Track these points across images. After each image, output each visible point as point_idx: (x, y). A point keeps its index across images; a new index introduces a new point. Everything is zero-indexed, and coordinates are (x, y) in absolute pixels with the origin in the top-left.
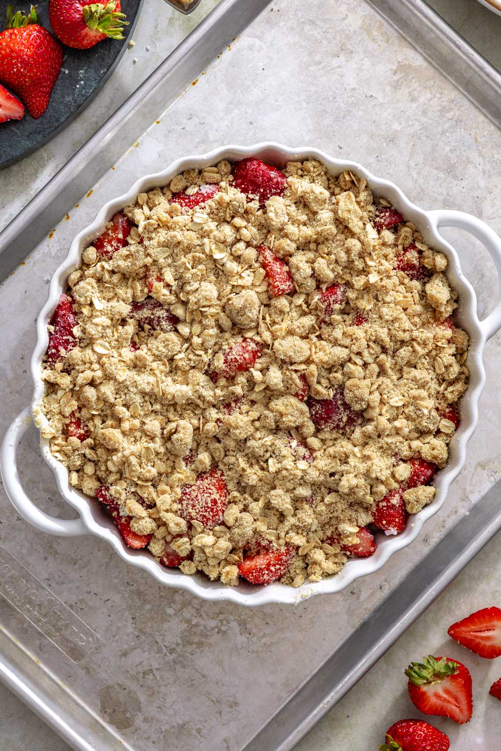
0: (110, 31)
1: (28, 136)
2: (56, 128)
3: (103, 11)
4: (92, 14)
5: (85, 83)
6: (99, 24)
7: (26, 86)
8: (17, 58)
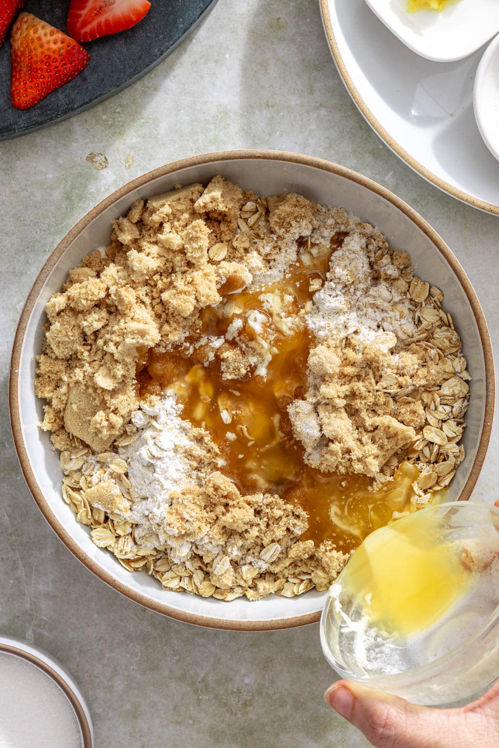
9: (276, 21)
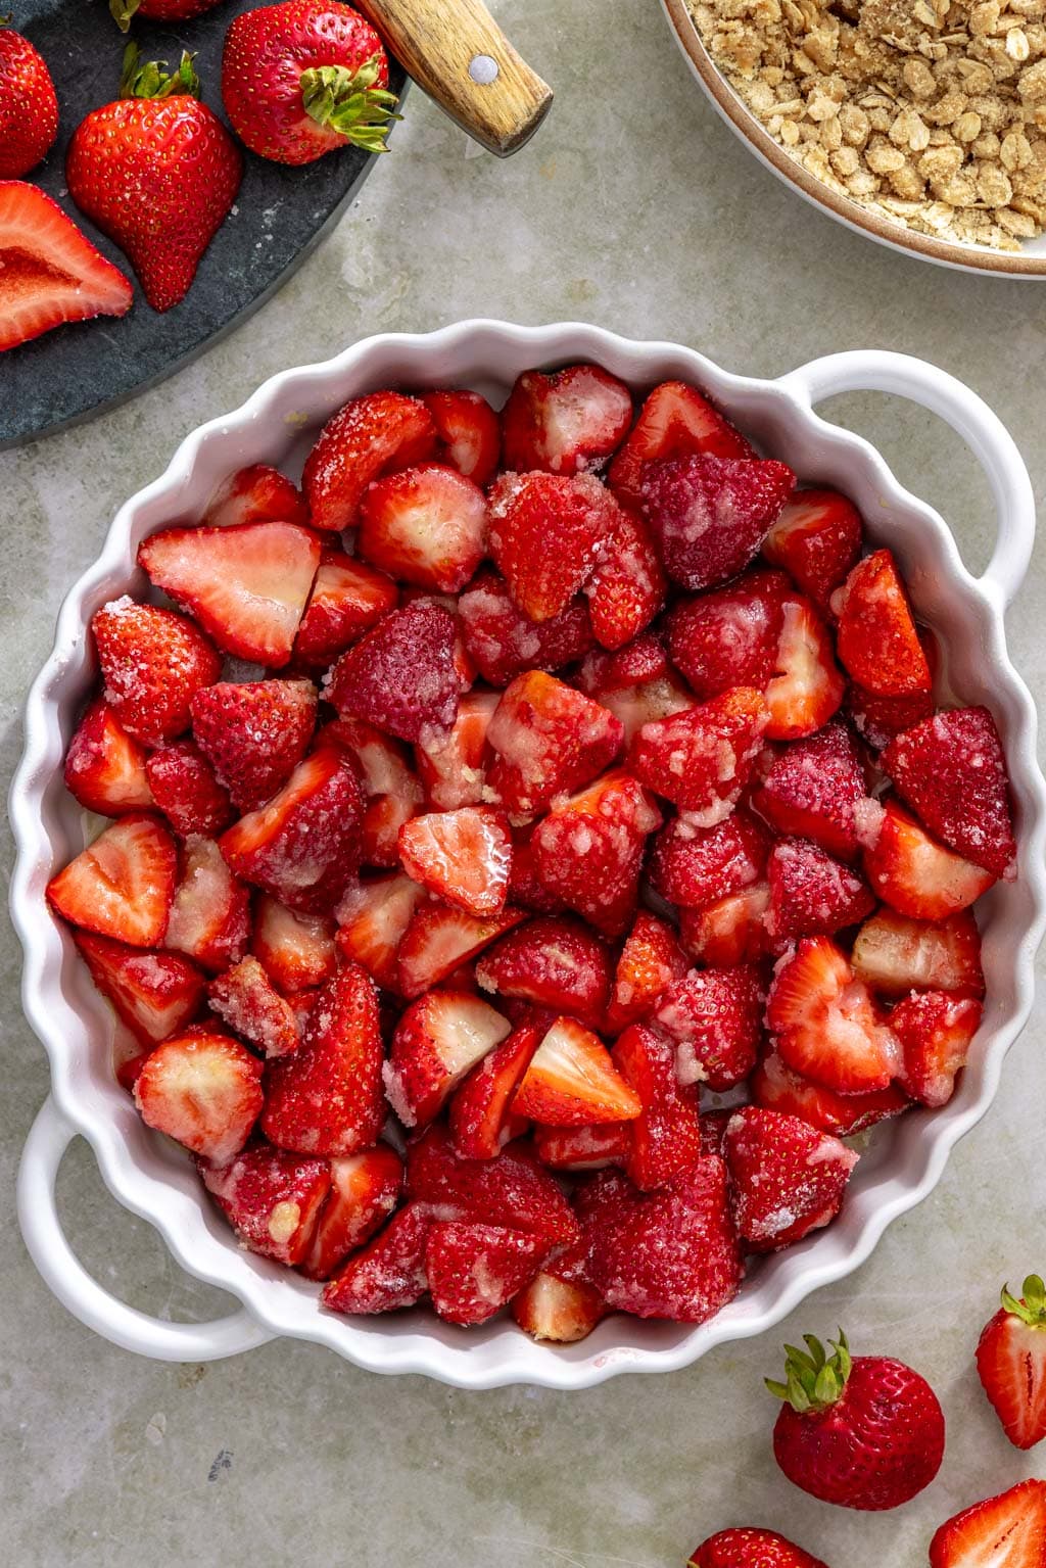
0: (357, 132)
1: (138, 355)
2: (203, 339)
3: (349, 84)
4: (321, 90)
5: (276, 240)
6: (335, 113)
7: (147, 235)
8: (134, 169)
9: (578, 285)
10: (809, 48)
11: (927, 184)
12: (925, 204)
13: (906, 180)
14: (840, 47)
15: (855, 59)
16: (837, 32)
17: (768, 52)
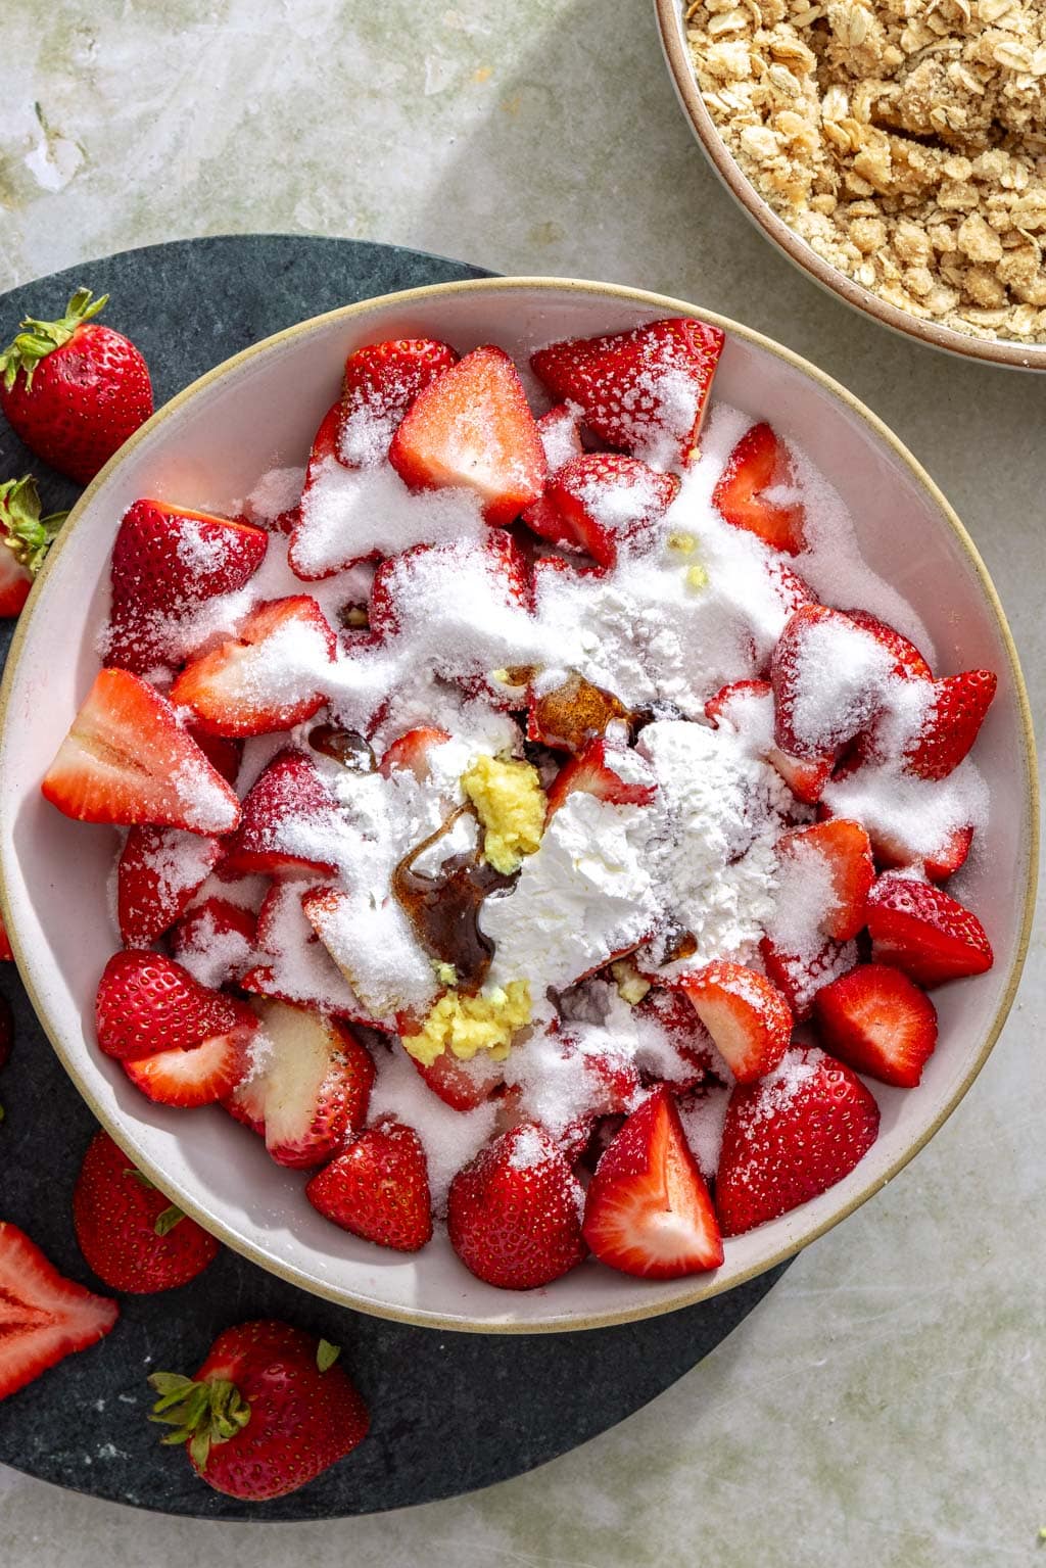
9: (544, 228)
10: (860, 169)
11: (1008, 288)
12: (1009, 310)
13: (986, 289)
14: (894, 162)
15: (911, 172)
16: (887, 148)
17: (817, 180)
